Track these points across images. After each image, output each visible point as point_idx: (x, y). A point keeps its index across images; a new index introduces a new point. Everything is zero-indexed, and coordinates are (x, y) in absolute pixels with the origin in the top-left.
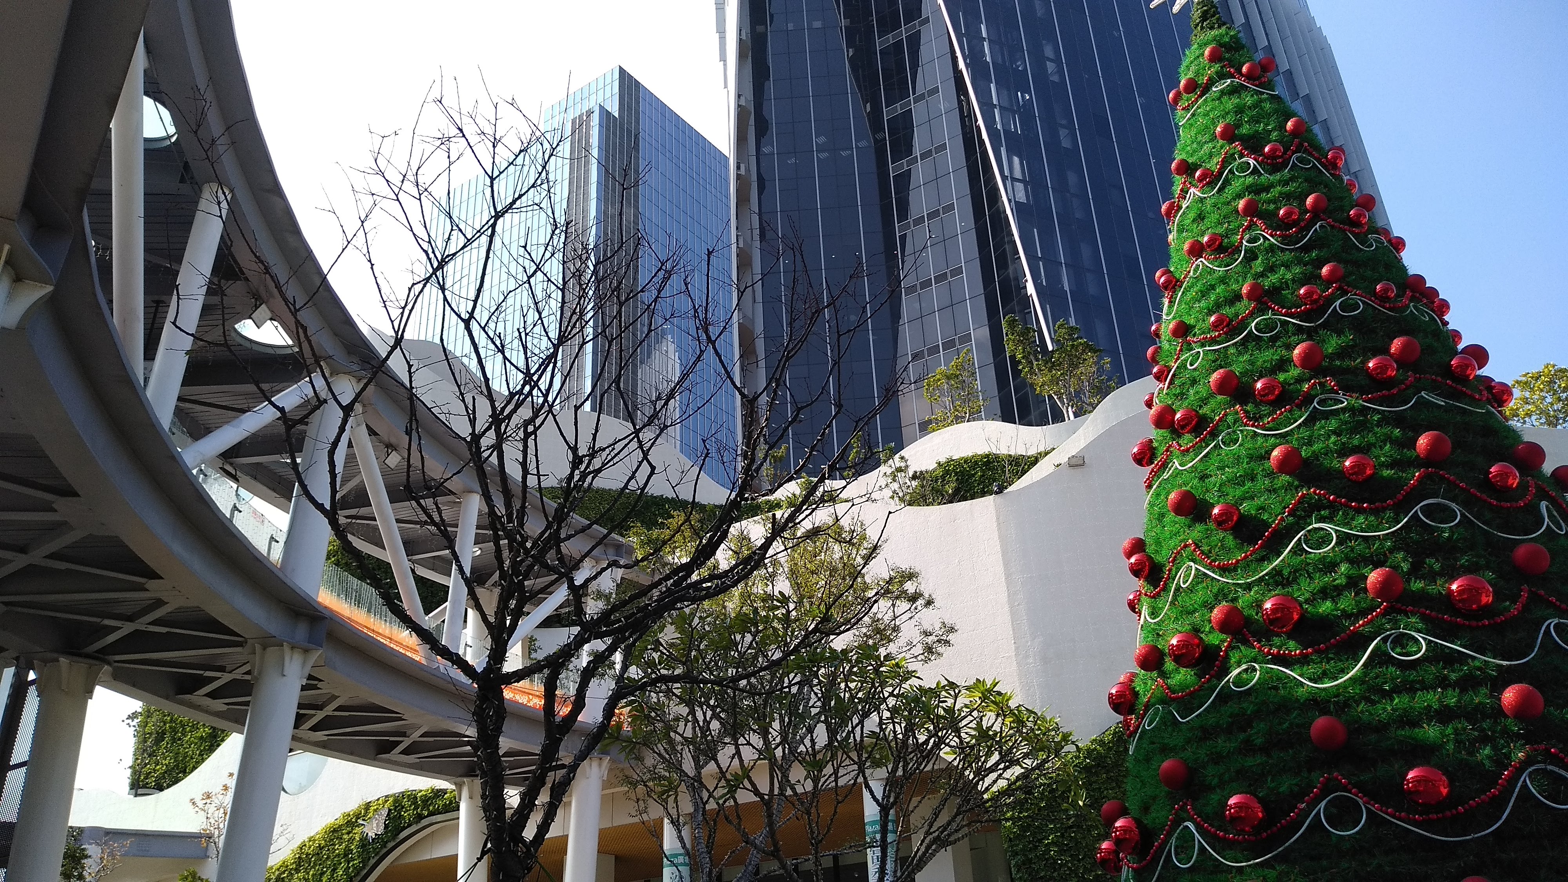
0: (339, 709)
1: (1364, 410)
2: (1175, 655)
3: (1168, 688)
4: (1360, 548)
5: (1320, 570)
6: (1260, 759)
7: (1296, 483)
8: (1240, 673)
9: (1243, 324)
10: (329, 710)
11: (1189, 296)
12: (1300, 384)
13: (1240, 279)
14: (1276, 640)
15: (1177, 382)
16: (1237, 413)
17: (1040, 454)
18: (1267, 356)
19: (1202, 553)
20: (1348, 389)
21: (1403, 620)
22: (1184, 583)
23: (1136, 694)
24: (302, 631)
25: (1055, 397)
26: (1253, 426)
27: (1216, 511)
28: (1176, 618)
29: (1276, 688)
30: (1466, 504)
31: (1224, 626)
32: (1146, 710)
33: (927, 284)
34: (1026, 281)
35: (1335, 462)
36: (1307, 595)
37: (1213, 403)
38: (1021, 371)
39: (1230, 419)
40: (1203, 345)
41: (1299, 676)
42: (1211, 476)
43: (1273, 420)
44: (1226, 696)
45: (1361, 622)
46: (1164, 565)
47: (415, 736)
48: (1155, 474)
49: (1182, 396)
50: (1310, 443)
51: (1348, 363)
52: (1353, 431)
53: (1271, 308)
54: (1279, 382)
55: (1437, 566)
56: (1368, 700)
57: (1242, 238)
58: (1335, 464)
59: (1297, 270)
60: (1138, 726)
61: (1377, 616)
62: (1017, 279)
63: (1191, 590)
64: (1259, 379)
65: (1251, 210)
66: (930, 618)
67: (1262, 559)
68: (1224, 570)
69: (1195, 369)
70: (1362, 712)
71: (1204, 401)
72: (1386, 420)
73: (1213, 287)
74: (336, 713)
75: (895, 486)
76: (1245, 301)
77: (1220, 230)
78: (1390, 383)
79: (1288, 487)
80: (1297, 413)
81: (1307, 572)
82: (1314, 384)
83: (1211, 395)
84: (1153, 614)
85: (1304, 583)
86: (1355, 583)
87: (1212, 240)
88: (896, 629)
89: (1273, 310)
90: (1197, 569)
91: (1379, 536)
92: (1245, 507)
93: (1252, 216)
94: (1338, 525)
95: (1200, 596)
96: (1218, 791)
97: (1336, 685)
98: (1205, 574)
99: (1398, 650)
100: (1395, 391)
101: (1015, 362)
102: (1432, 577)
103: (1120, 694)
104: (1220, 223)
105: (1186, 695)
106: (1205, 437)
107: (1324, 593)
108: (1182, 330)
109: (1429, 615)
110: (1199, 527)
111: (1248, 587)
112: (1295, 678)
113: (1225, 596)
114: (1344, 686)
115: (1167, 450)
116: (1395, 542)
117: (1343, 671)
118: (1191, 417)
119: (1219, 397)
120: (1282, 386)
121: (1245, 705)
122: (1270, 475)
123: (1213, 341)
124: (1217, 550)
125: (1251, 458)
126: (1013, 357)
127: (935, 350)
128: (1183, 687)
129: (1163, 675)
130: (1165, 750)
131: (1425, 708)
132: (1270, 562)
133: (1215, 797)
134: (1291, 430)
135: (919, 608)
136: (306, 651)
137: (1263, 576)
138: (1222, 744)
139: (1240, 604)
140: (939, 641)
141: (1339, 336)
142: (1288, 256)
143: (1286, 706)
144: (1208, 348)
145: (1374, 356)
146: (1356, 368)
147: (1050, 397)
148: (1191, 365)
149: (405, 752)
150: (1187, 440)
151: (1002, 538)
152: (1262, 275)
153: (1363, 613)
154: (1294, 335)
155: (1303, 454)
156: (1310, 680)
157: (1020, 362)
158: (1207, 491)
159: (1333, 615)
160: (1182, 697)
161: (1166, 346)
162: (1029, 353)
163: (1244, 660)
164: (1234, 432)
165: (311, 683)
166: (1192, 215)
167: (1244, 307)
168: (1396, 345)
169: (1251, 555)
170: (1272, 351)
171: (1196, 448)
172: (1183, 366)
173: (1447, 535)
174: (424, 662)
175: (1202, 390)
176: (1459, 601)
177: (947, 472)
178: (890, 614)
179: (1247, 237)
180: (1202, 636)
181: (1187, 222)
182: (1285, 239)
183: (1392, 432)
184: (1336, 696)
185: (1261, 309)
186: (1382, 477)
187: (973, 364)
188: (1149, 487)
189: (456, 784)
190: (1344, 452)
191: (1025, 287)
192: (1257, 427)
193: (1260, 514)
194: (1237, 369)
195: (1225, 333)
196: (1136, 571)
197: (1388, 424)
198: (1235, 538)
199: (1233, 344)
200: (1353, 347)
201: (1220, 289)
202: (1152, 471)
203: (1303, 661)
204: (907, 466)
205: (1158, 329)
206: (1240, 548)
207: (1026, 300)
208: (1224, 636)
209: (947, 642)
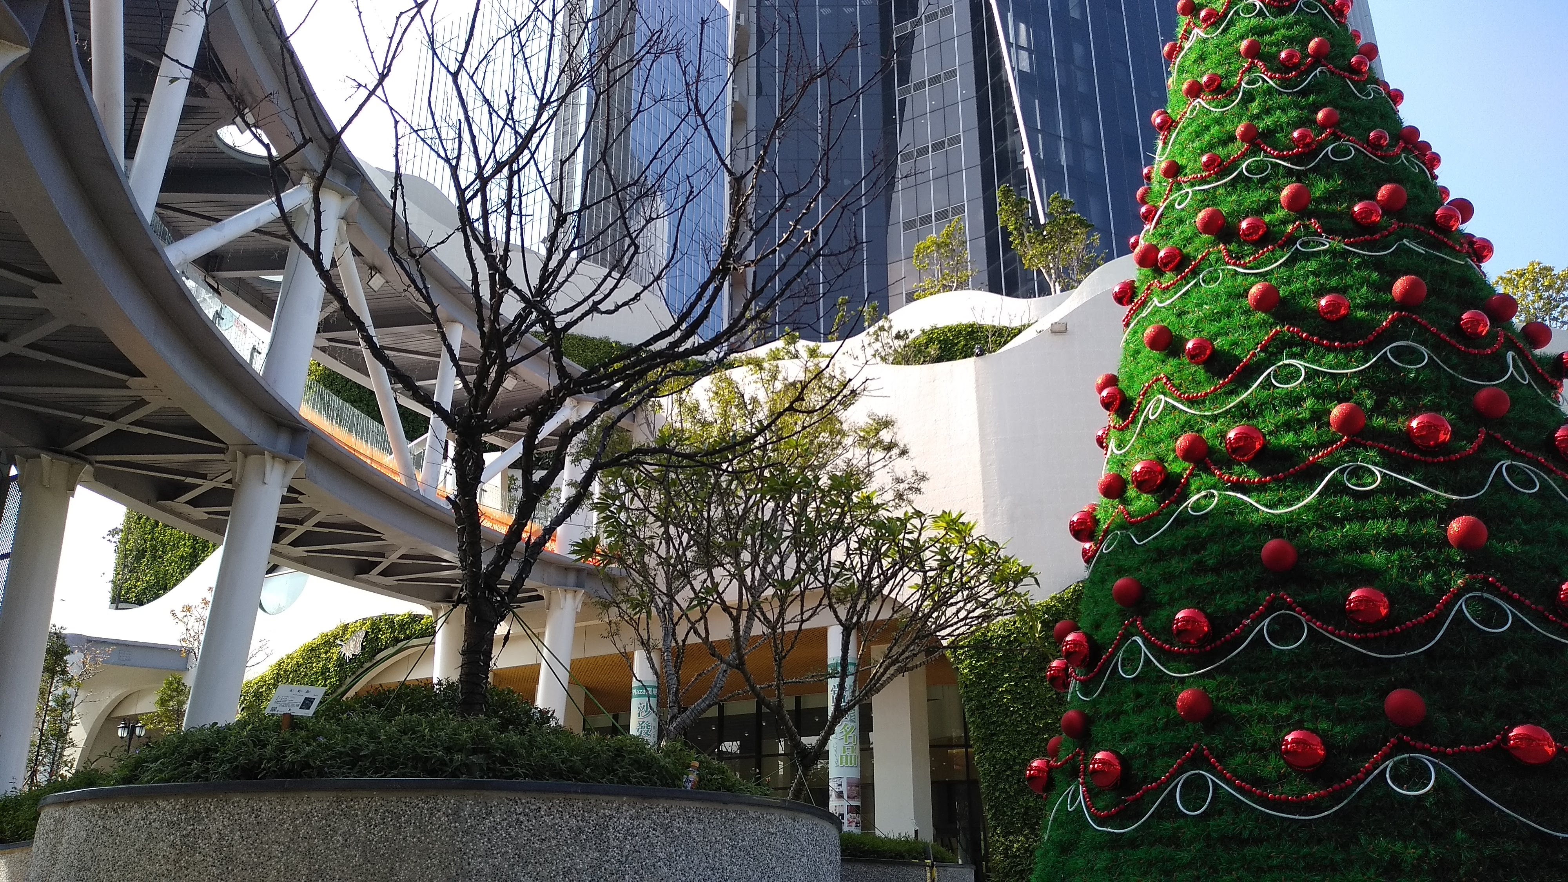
0: (318, 525)
1: (1345, 254)
2: (1137, 481)
3: (1128, 513)
4: (1327, 384)
5: (1287, 404)
6: (1210, 578)
7: (1271, 320)
8: (1198, 500)
9: (1234, 164)
10: (308, 526)
11: (1184, 135)
12: (1284, 225)
13: (1236, 120)
14: (1237, 469)
15: (1164, 222)
16: (1220, 252)
17: (1024, 326)
18: (1256, 197)
19: (1173, 385)
20: (1331, 232)
21: (1361, 453)
22: (1152, 415)
23: (1097, 522)
24: (283, 442)
25: (1044, 271)
26: (1234, 264)
27: (1190, 345)
28: (1142, 448)
29: (1232, 514)
30: (1435, 348)
31: (1188, 454)
32: (1105, 536)
33: (923, 151)
34: (1024, 153)
35: (1311, 302)
36: (1272, 428)
37: (1197, 243)
38: (1012, 242)
39: (1212, 257)
40: (1193, 185)
41: (1257, 502)
42: (1188, 313)
43: (1255, 259)
44: (1183, 520)
45: (1320, 454)
46: (1135, 399)
47: (394, 557)
48: (1134, 312)
49: (1167, 236)
50: (1288, 282)
51: (1335, 207)
52: (1331, 273)
53: (1263, 149)
54: (1264, 223)
55: (1400, 405)
56: (1320, 526)
57: (1241, 80)
58: (1312, 304)
59: (1293, 113)
60: (1096, 551)
61: (1336, 449)
62: (1014, 151)
63: (1158, 421)
64: (1244, 219)
65: (1253, 52)
66: (903, 467)
67: (1231, 393)
68: (1192, 402)
69: (1183, 210)
70: (1313, 537)
71: (1189, 241)
72: (1365, 263)
73: (1207, 128)
74: (317, 529)
75: (878, 345)
76: (1238, 143)
77: (1220, 71)
78: (1372, 228)
79: (1263, 324)
80: (1278, 253)
81: (1274, 405)
82: (1298, 226)
83: (1196, 235)
84: (1119, 446)
85: (1269, 415)
86: (1319, 417)
87: (1212, 80)
88: (869, 475)
89: (1265, 151)
90: (1166, 401)
91: (1347, 374)
92: (1218, 343)
93: (1253, 58)
94: (1308, 362)
95: (1167, 427)
96: (1168, 607)
97: (1290, 512)
98: (1174, 407)
99: (1354, 481)
100: (1377, 236)
101: (1006, 234)
102: (1394, 414)
103: (1081, 522)
104: (1220, 64)
105: (1144, 520)
106: (1187, 275)
107: (1288, 426)
108: (1174, 170)
109: (1387, 450)
110: (1172, 362)
111: (1214, 419)
112: (1251, 504)
113: (1191, 428)
114: (1299, 513)
115: (1148, 289)
116: (1361, 380)
117: (1298, 499)
118: (1175, 255)
119: (1205, 237)
120: (1267, 227)
121: (1201, 529)
122: (1247, 312)
123: (1203, 181)
124: (1187, 383)
125: (1230, 296)
126: (1005, 229)
127: (926, 220)
128: (1141, 512)
129: (1125, 502)
130: (1120, 571)
131: (1374, 536)
132: (1238, 394)
133: (1163, 614)
134: (1272, 270)
135: (894, 457)
136: (287, 461)
137: (1230, 408)
138: (1176, 564)
139: (1205, 435)
140: (910, 489)
141: (1328, 181)
142: (1285, 99)
143: (1238, 531)
144: (1197, 188)
145: (1360, 200)
146: (1341, 212)
147: (1039, 272)
148: (1179, 204)
149: (383, 573)
150: (1169, 278)
151: (980, 400)
152: (1258, 117)
153: (1323, 445)
154: (1283, 177)
155: (1281, 293)
156: (1267, 506)
157: (1011, 233)
158: (1184, 327)
159: (1295, 447)
160: (1141, 521)
161: (1155, 186)
162: (1021, 225)
163: (1203, 487)
164: (1216, 270)
165: (291, 496)
166: (1193, 56)
167: (1237, 148)
168: (1383, 191)
169: (1220, 388)
170: (1260, 192)
171: (1176, 286)
172: (1171, 206)
173: (1412, 375)
174: (404, 483)
175: (1187, 229)
176: (1418, 437)
177: (930, 340)
178: (865, 460)
179: (1246, 78)
180: (1166, 464)
181: (1187, 63)
182: (1285, 83)
183: (1370, 276)
184: (1289, 522)
185: (1254, 149)
186: (1356, 318)
187: (965, 233)
188: (1127, 325)
189: (432, 609)
190: (1320, 292)
191: (1022, 163)
192: (1238, 266)
193: (1233, 349)
194: (1224, 209)
195: (1215, 173)
196: (1107, 404)
197: (1367, 267)
198: (1206, 372)
199: (1222, 185)
200: (1340, 192)
201: (1215, 130)
202: (1132, 309)
203: (1261, 488)
204: (890, 327)
205: (1150, 172)
206: (1210, 381)
207: (1022, 175)
208: (1186, 465)
209: (918, 490)
